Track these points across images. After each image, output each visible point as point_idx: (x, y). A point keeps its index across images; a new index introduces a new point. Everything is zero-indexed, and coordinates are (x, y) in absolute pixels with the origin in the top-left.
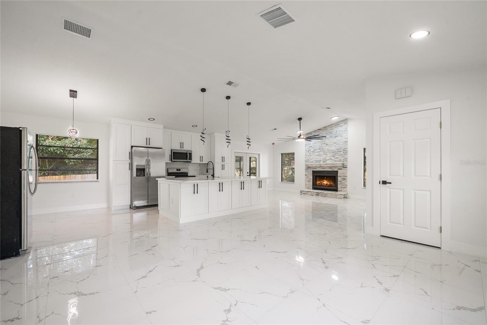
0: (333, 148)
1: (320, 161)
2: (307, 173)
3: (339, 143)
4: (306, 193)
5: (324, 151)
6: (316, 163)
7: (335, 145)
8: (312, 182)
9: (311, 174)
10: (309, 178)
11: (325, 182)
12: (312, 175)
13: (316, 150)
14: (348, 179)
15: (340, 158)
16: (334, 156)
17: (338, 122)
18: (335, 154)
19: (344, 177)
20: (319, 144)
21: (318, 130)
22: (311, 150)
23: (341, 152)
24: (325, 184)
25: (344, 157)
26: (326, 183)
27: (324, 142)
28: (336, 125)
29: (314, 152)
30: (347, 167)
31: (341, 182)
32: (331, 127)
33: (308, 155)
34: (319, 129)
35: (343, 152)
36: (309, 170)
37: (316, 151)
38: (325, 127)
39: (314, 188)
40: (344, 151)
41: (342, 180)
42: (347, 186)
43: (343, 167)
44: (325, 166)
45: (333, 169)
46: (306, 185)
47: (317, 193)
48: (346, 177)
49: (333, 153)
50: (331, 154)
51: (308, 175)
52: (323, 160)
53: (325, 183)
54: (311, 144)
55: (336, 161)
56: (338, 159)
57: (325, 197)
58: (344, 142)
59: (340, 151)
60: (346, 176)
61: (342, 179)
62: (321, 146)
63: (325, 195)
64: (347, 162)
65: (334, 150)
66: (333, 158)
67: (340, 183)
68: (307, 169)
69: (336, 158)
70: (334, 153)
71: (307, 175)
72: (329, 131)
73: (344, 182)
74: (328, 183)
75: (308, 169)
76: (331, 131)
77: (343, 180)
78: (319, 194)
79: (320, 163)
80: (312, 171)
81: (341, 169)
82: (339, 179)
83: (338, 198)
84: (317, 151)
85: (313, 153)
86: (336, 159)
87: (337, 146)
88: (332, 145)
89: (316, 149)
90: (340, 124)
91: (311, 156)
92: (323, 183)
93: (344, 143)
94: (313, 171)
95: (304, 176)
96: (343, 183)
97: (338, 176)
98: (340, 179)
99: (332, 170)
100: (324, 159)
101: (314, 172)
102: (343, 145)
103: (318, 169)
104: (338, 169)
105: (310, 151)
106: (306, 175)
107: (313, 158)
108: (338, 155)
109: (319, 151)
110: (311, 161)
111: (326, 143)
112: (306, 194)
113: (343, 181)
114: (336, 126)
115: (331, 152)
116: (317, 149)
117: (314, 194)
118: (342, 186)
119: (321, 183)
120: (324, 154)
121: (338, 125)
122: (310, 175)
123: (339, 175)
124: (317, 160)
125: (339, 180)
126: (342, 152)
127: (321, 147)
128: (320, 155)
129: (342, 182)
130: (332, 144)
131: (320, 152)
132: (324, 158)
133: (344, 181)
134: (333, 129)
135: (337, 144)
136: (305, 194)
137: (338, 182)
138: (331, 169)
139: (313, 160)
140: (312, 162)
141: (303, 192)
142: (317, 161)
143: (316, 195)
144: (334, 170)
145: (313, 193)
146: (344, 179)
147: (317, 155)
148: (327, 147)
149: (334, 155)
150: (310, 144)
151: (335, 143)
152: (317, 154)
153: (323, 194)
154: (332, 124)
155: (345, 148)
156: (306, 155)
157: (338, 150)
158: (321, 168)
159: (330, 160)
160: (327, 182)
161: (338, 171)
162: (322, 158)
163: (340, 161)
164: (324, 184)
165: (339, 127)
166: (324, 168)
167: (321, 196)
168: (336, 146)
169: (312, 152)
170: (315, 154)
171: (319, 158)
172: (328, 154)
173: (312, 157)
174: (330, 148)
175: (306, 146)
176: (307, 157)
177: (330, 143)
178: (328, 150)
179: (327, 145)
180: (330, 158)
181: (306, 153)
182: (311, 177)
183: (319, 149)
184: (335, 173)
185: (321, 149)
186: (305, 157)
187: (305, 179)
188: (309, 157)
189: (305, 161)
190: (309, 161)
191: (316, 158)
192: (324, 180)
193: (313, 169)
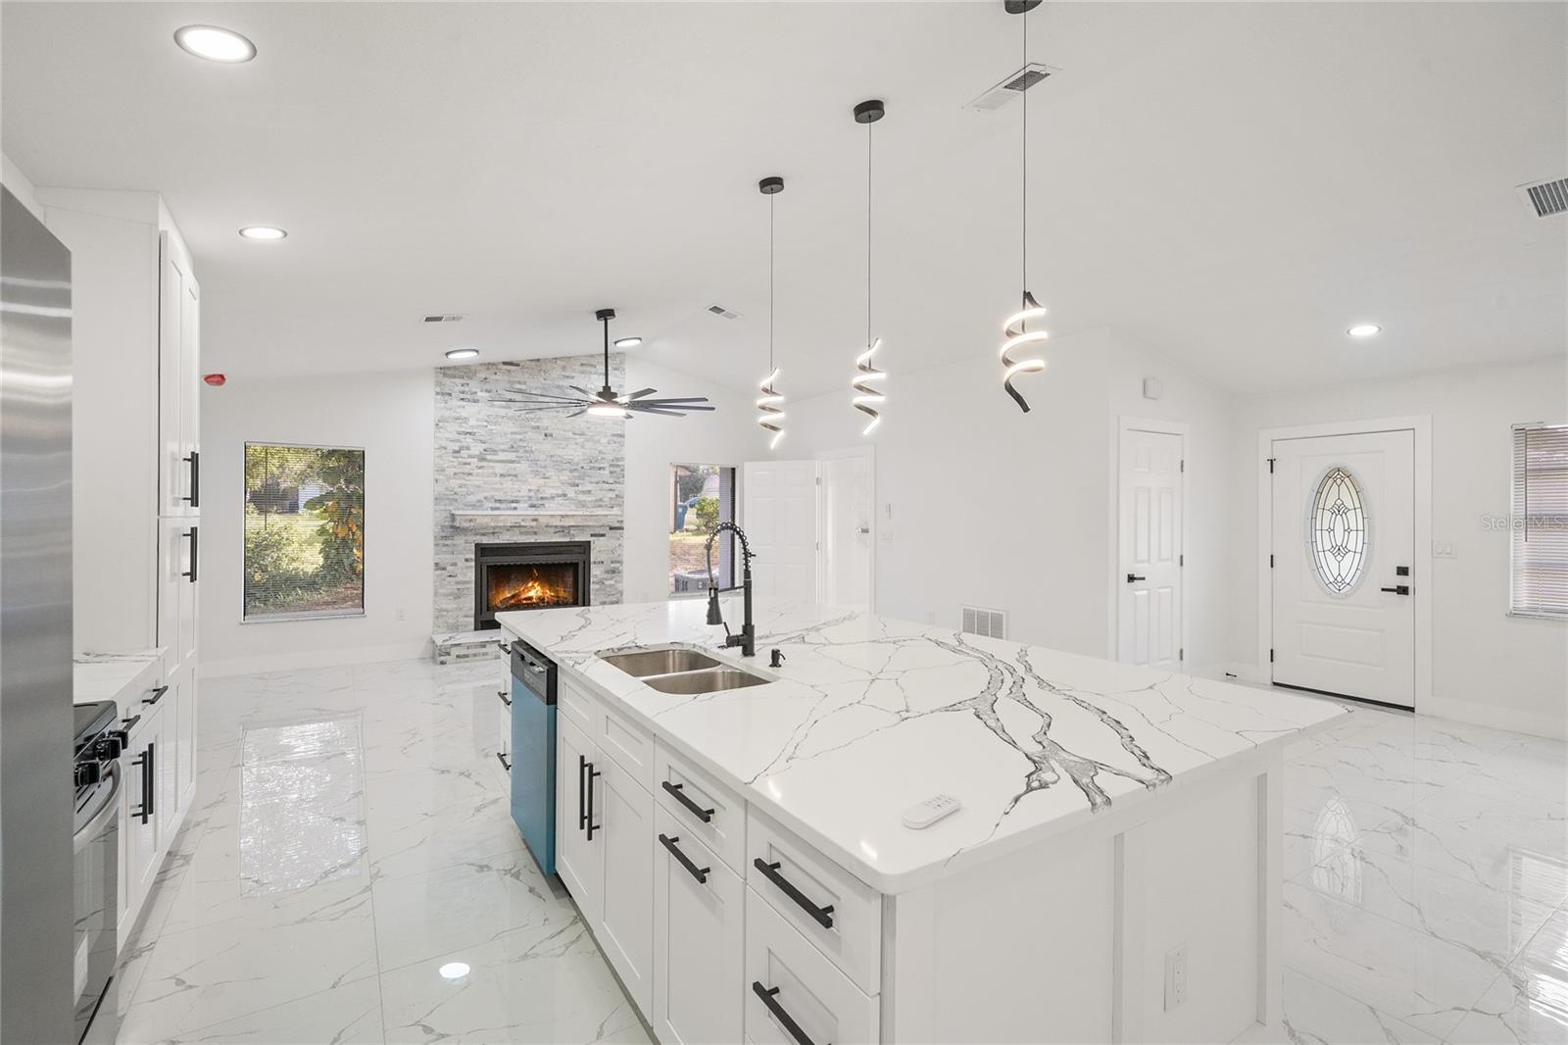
0: (575, 453)
1: (517, 502)
2: (445, 558)
4: (471, 652)
5: (535, 461)
6: (493, 509)
7: (580, 440)
8: (471, 596)
9: (467, 560)
10: (460, 578)
11: (533, 591)
12: (473, 564)
13: (495, 452)
14: (627, 570)
15: (600, 495)
16: (577, 485)
17: (592, 356)
18: (579, 478)
19: (613, 565)
20: (509, 427)
21: (505, 363)
22: (468, 448)
23: (601, 472)
24: (534, 600)
25: (613, 490)
26: (540, 594)
27: (533, 424)
28: (582, 365)
29: (485, 459)
30: (622, 528)
31: (601, 582)
32: (564, 368)
33: (450, 472)
34: (511, 364)
35: (611, 472)
36: (460, 540)
37: (495, 457)
38: (538, 360)
39: (486, 625)
40: (612, 469)
41: (605, 576)
42: (622, 595)
43: (611, 529)
45: (573, 535)
46: (440, 613)
48: (621, 562)
49: (571, 471)
50: (565, 476)
51: (455, 564)
52: (530, 497)
53: (532, 593)
54: (472, 422)
55: (583, 505)
56: (594, 498)
58: (614, 435)
59: (600, 469)
60: (619, 559)
61: (607, 572)
62: (519, 437)
64: (622, 511)
65: (576, 460)
66: (571, 492)
67: (597, 586)
68: (445, 538)
69: (584, 492)
70: (576, 474)
71: (449, 568)
72: (556, 383)
74: (549, 594)
75: (451, 538)
77: (609, 576)
79: (515, 508)
80: (473, 545)
81: (603, 535)
82: (596, 572)
84: (501, 456)
85: (482, 464)
86: (582, 497)
87: (588, 445)
88: (567, 439)
89: (495, 448)
91: (470, 474)
92: (523, 596)
93: (615, 439)
94: (477, 545)
95: (430, 572)
96: (611, 586)
97: (592, 560)
98: (598, 573)
99: (567, 540)
100: (532, 494)
101: (482, 550)
102: (609, 447)
103: (507, 537)
104: (592, 535)
105: (464, 453)
106: (440, 565)
107: (479, 487)
108: (593, 480)
109: (511, 456)
110: (472, 499)
111: (547, 428)
112: (475, 655)
113: (607, 579)
114: (584, 368)
115: (565, 466)
116: (502, 447)
118: (604, 600)
119: (513, 597)
120: (536, 473)
121: (592, 366)
122: (461, 564)
123: (593, 557)
124: (499, 496)
125: (596, 576)
126: (607, 472)
127: (521, 440)
128: (516, 476)
129: (607, 583)
130: (570, 434)
131: (513, 462)
132: (534, 488)
133: (611, 579)
134: (573, 377)
135: (587, 441)
136: (466, 656)
137: (592, 586)
138: (564, 536)
139: (480, 497)
140: (473, 506)
141: (455, 652)
142: (499, 502)
144: (576, 540)
146: (614, 572)
147: (501, 475)
148: (547, 446)
149: (577, 481)
150: (466, 419)
151: (582, 434)
152: (500, 468)
154: (570, 358)
155: (618, 460)
156: (441, 470)
157: (590, 461)
158: (521, 533)
159: (559, 500)
160: (542, 588)
161: (589, 542)
162: (525, 488)
163: (600, 506)
164: (530, 598)
166: (536, 533)
168: (583, 447)
169: (476, 460)
170: (493, 467)
171: (509, 488)
172: (550, 473)
173: (475, 481)
174: (559, 452)
175: (440, 424)
176: (448, 479)
177: (562, 432)
178: (551, 456)
179: (546, 435)
180: (560, 492)
181: (441, 462)
182: (471, 575)
183: (512, 447)
184: (577, 549)
185: (521, 451)
186: (437, 480)
187: (435, 586)
188: (459, 482)
189: (436, 499)
190: (456, 497)
191: (496, 486)
192: (530, 585)
193: (484, 535)
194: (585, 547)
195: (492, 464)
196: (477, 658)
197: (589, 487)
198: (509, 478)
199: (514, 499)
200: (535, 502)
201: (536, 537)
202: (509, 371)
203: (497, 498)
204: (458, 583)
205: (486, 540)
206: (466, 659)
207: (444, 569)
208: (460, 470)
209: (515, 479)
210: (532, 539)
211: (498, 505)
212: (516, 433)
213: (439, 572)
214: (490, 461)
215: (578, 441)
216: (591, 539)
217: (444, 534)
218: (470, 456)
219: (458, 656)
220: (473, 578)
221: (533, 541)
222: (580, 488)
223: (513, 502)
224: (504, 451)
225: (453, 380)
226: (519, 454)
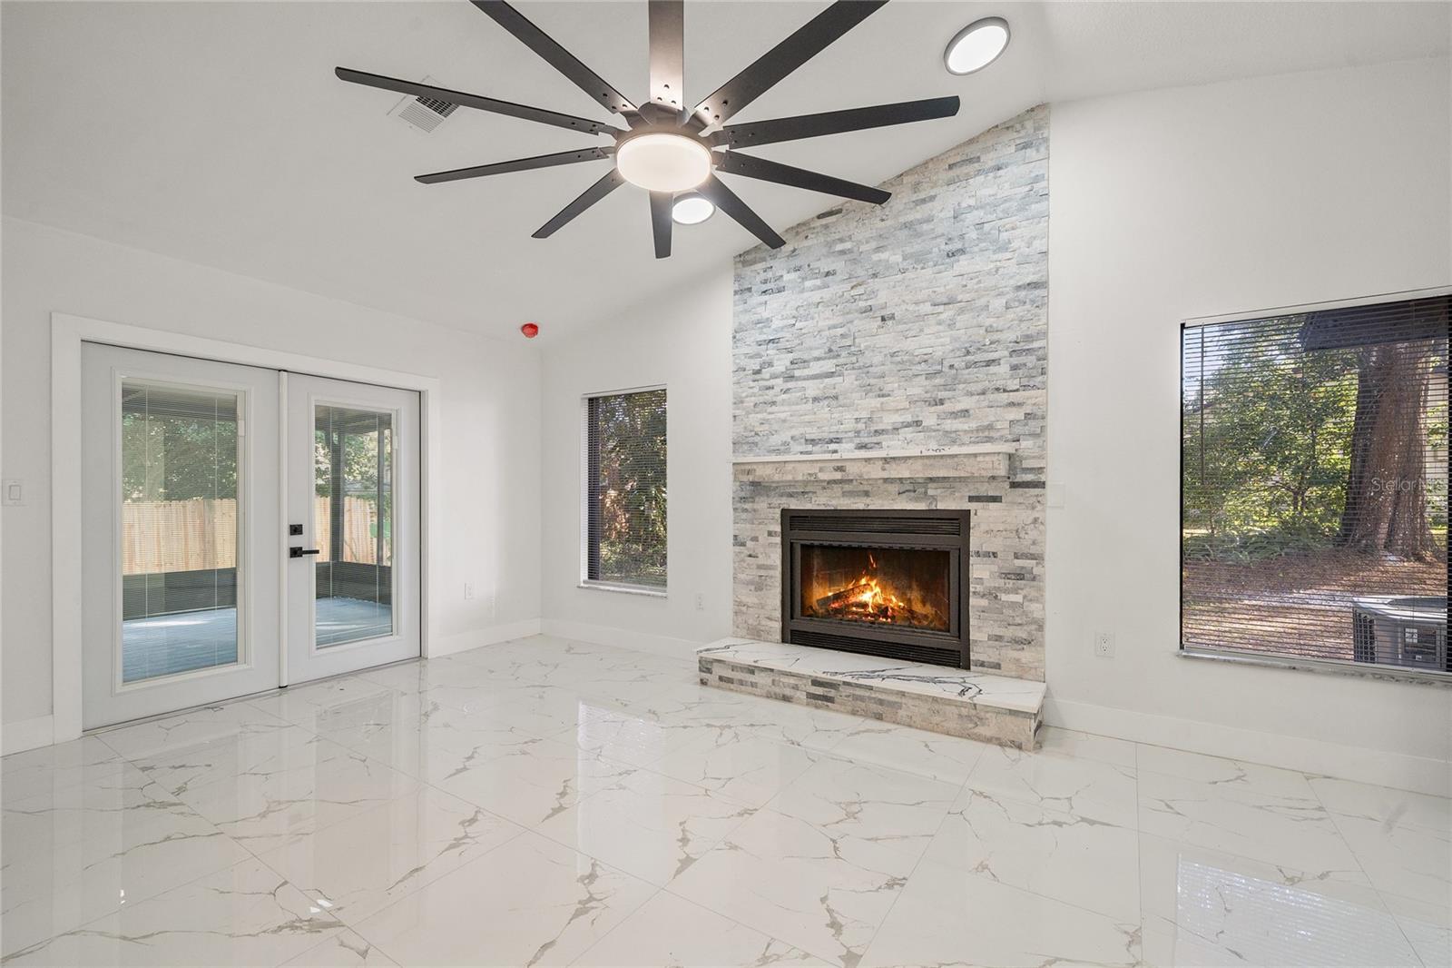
0: (935, 341)
1: (838, 441)
2: (746, 530)
3: (982, 302)
4: (737, 675)
5: (866, 368)
6: (805, 454)
7: (947, 314)
8: (779, 590)
9: (770, 534)
10: (761, 560)
11: (871, 594)
12: (778, 540)
13: (805, 363)
14: (1053, 572)
15: (990, 416)
16: (942, 402)
17: (971, 141)
18: (945, 387)
19: (1019, 563)
20: (824, 319)
21: (820, 217)
22: (770, 364)
23: (993, 369)
24: (870, 610)
25: (1020, 405)
26: (880, 600)
27: (862, 304)
28: (951, 167)
29: (792, 377)
30: (1042, 485)
31: (992, 595)
32: (916, 187)
33: (749, 403)
34: (830, 213)
35: (1014, 368)
36: (761, 504)
37: (806, 372)
39: (793, 636)
40: (1015, 360)
41: (1000, 583)
42: (1041, 628)
43: (1014, 485)
44: (876, 472)
45: (934, 498)
46: (740, 608)
47: (816, 683)
48: (1038, 558)
49: (929, 376)
50: (917, 389)
51: (755, 539)
52: (858, 432)
53: (866, 597)
54: (776, 323)
55: (952, 438)
56: (973, 425)
57: (879, 717)
58: (1019, 288)
59: (989, 363)
60: (1033, 550)
61: (1006, 576)
62: (840, 331)
63: (881, 702)
64: (1042, 448)
65: (938, 354)
66: (930, 417)
67: (984, 602)
68: (743, 499)
69: (954, 415)
70: (938, 381)
71: (749, 544)
72: (902, 220)
73: (1018, 598)
74: (895, 602)
75: (751, 499)
76: (911, 217)
77: (1010, 584)
78: (832, 693)
79: (836, 452)
80: (778, 512)
81: (996, 499)
82: (980, 572)
83: (989, 740)
84: (816, 368)
85: (790, 385)
86: (950, 424)
87: (963, 320)
88: (921, 317)
89: (806, 357)
90: (986, 150)
91: (774, 403)
92: (852, 600)
93: (1022, 294)
94: (784, 512)
95: (729, 549)
96: (1013, 605)
97: (973, 548)
98: (985, 575)
99: (922, 506)
100: (861, 426)
101: (792, 520)
102: (1010, 315)
103: (825, 500)
104: (971, 499)
105: (766, 373)
106: (740, 538)
107: (784, 421)
108: (972, 388)
109: (828, 366)
110: (775, 440)
111: (884, 307)
112: (741, 682)
113: (1007, 591)
114: (956, 171)
115: (916, 369)
116: (816, 353)
117: (796, 687)
118: (998, 631)
119: (837, 597)
120: (867, 389)
121: (970, 161)
122: (763, 537)
123: (975, 542)
124: (813, 433)
125: (982, 581)
126: (1003, 369)
127: (843, 336)
128: (836, 398)
129: (1004, 597)
130: (927, 308)
131: (831, 375)
132: (865, 415)
133: (1015, 591)
134: (932, 198)
135: (962, 311)
136: (730, 681)
137: (973, 601)
138: (917, 500)
139: (786, 436)
140: (777, 451)
141: (718, 670)
142: (813, 442)
143: (811, 696)
144: (941, 506)
145: (792, 681)
146: (1020, 576)
147: (815, 399)
148: (888, 339)
149: (941, 395)
150: (769, 320)
151: (951, 302)
152: (813, 388)
153: (862, 699)
155: (1029, 338)
156: (739, 402)
157: (968, 353)
158: (845, 494)
159: (908, 433)
160: (883, 589)
161: (966, 514)
162: (849, 416)
163: (989, 440)
164: (865, 605)
165: (981, 179)
166: (867, 494)
167: (854, 713)
168: (951, 325)
169: (780, 381)
170: (803, 389)
171: (826, 419)
172: (891, 384)
173: (781, 412)
174: (910, 345)
175: (738, 336)
176: (748, 413)
177: (911, 308)
178: (893, 355)
179: (883, 319)
180: (909, 418)
181: (740, 390)
182: (775, 557)
183: (830, 350)
184: (946, 526)
185: (844, 354)
186: (735, 416)
187: (735, 569)
188: (760, 416)
189: (734, 444)
190: (757, 439)
191: (807, 418)
192: (863, 581)
193: (791, 495)
194: (959, 522)
195: (800, 384)
196: (743, 688)
197: (965, 403)
198: (826, 402)
199: (832, 436)
200: (866, 440)
201: (868, 501)
202: (826, 227)
203: (808, 437)
204: (760, 567)
205: (795, 505)
206: (732, 686)
207: (743, 544)
208: (762, 399)
209: (834, 403)
210: (859, 504)
211: (810, 448)
212: (835, 327)
213: (738, 549)
214: (799, 379)
215: (942, 317)
216: (972, 506)
217: (743, 494)
218: (774, 377)
219: (721, 678)
220: (778, 562)
221: (861, 506)
222: (948, 407)
223: (831, 441)
224: (818, 359)
225: (753, 268)
226: (841, 361)
